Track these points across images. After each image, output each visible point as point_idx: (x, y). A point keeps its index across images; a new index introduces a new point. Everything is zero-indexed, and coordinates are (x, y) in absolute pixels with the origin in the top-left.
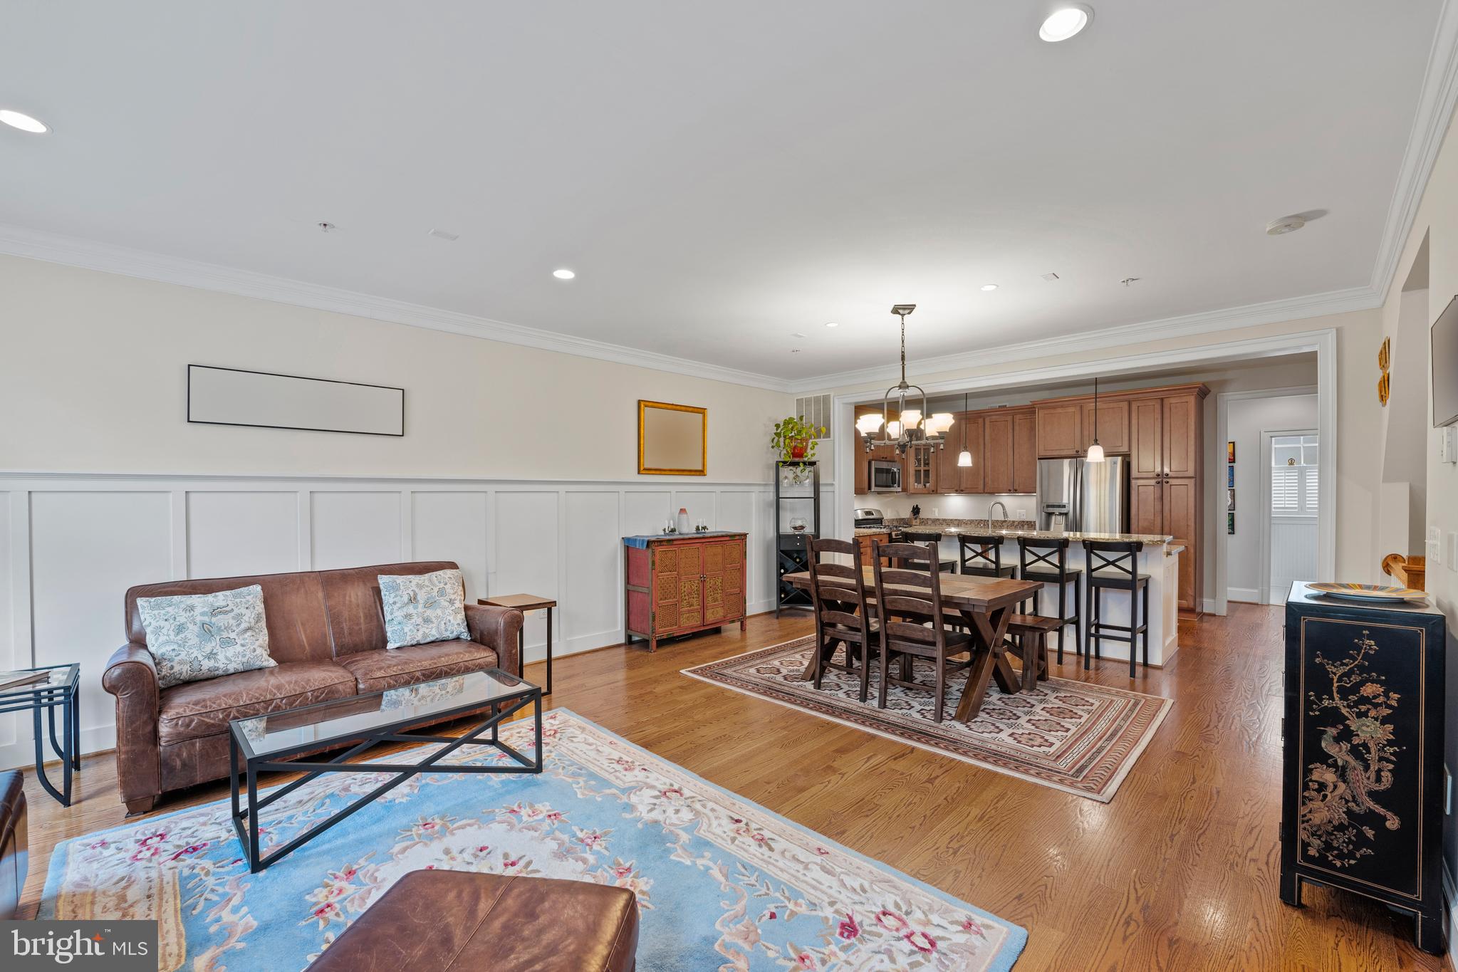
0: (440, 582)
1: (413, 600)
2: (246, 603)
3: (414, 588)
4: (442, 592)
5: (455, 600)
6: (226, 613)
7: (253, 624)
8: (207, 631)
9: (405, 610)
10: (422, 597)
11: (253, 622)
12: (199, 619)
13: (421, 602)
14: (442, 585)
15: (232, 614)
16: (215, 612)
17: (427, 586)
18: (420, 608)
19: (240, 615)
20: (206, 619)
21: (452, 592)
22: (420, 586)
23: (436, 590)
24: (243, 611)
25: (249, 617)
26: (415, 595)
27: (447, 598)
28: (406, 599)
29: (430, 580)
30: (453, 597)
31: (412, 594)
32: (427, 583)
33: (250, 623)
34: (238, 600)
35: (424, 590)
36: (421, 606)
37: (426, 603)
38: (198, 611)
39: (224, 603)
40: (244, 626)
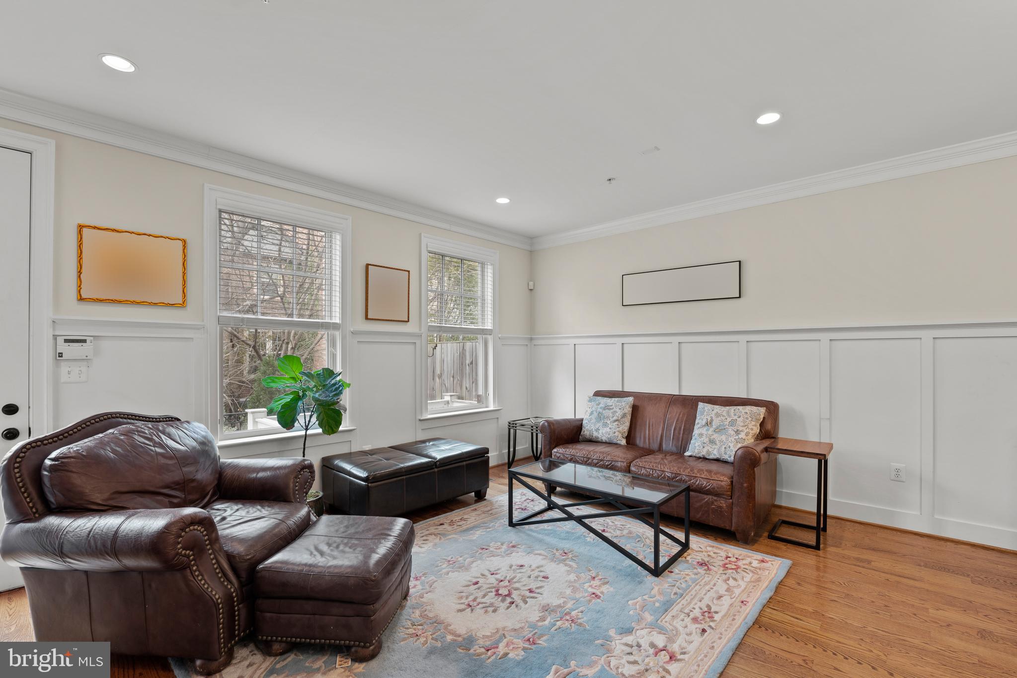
0: (735, 415)
1: (708, 424)
2: (620, 406)
3: (713, 415)
4: (733, 423)
5: (742, 431)
6: (610, 409)
7: (619, 418)
8: (600, 417)
9: (701, 430)
10: (716, 422)
11: (620, 417)
12: (599, 410)
13: (714, 427)
14: (736, 417)
15: (612, 411)
16: (607, 408)
17: (723, 416)
18: (710, 432)
19: (616, 412)
20: (601, 410)
21: (742, 424)
22: (718, 415)
23: (729, 419)
24: (617, 410)
25: (619, 414)
26: (712, 420)
27: (735, 428)
28: (704, 422)
29: (728, 412)
30: (741, 429)
31: (709, 419)
32: (724, 414)
33: (618, 417)
34: (618, 404)
35: (719, 418)
36: (712, 429)
37: (717, 428)
38: (601, 405)
39: (611, 404)
40: (615, 418)
